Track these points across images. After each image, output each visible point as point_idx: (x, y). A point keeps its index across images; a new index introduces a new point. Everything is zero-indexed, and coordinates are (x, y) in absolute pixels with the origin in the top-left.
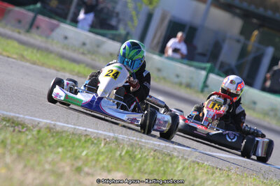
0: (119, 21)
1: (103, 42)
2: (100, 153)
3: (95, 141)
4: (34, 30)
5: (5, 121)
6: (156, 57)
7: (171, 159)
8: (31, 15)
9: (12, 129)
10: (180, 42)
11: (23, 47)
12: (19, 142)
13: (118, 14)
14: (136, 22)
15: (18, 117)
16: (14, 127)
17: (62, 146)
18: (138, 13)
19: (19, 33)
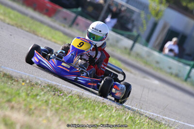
0: (133, 26)
1: (121, 40)
2: (111, 116)
3: (109, 108)
4: (74, 26)
5: (49, 87)
6: (156, 54)
7: (160, 126)
8: (73, 15)
9: (53, 93)
10: (174, 44)
11: (66, 37)
12: (57, 103)
13: (133, 21)
14: (145, 28)
15: (58, 86)
16: (55, 92)
17: (86, 109)
18: (147, 21)
19: (64, 27)
